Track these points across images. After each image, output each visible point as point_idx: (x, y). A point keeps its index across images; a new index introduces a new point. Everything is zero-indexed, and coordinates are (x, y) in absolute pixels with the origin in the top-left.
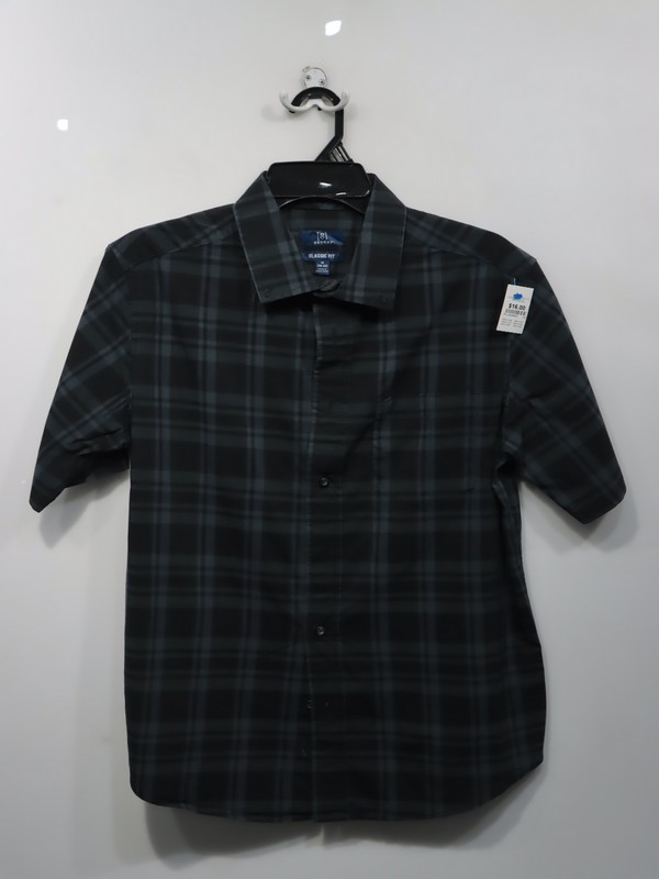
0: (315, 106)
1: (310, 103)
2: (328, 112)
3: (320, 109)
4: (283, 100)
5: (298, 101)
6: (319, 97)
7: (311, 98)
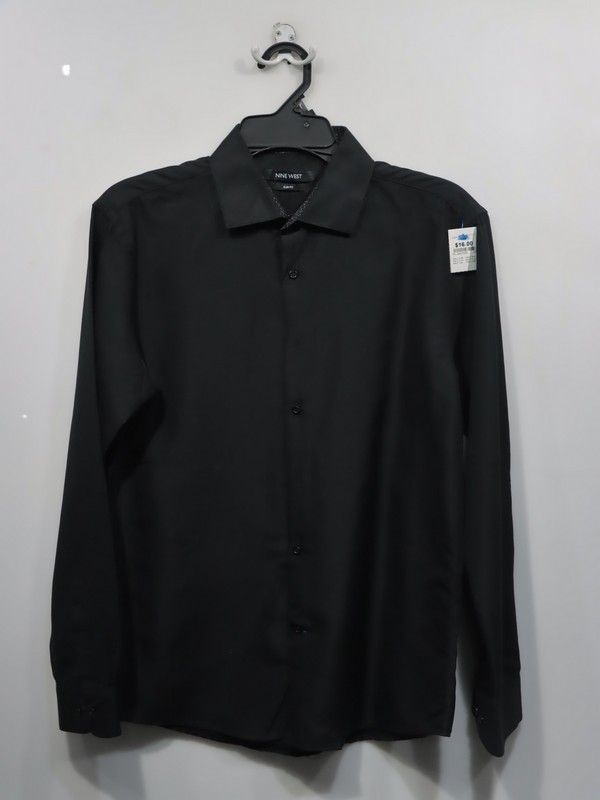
0: (285, 60)
1: (281, 57)
2: (296, 66)
3: (289, 63)
4: (254, 53)
5: (267, 55)
6: (289, 51)
7: (281, 52)
